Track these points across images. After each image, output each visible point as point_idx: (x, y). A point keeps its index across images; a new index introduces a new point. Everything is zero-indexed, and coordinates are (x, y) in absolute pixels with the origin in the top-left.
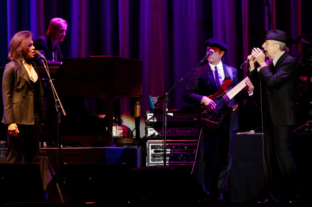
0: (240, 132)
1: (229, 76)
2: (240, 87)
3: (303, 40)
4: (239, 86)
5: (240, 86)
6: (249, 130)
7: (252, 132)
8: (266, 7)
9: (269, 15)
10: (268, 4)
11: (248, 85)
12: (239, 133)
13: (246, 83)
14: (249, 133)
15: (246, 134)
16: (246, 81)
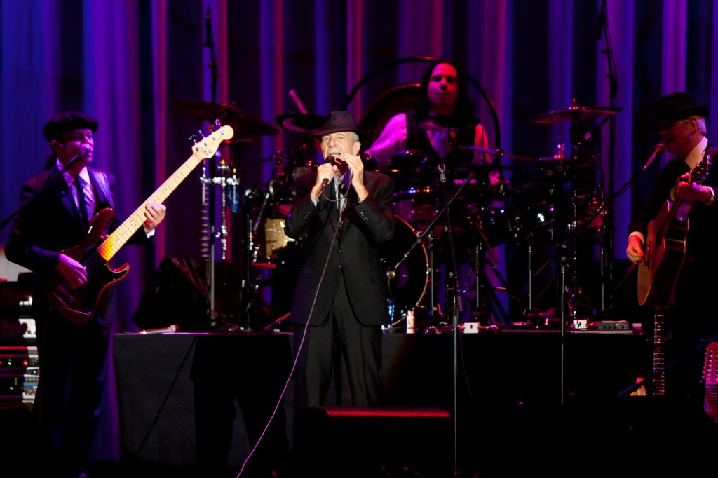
0: (146, 330)
1: (105, 198)
2: (134, 225)
3: (287, 123)
4: (132, 223)
5: (133, 221)
6: (167, 326)
7: (172, 329)
8: (206, 50)
9: (214, 68)
10: (210, 44)
11: (151, 218)
12: (144, 332)
13: (145, 215)
14: (167, 331)
15: (160, 335)
16: (147, 209)
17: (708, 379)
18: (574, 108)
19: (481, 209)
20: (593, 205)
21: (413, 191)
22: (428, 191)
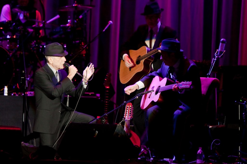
17: (126, 118)
18: (76, 5)
19: (36, 45)
20: (82, 45)
21: (8, 37)
22: (15, 37)
